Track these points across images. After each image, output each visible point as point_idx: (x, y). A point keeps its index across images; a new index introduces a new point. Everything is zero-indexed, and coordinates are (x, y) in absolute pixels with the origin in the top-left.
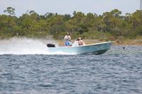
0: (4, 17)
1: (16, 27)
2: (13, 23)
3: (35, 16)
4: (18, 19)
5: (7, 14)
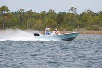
0: (69, 14)
2: (75, 18)
4: (79, 16)
5: (71, 12)
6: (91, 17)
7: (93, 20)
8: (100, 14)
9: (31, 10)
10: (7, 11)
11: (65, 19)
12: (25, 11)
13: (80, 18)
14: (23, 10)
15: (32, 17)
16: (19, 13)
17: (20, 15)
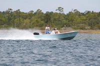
1: (65, 21)
2: (62, 18)
3: (77, 13)
5: (58, 12)
6: (77, 17)
7: (79, 20)
8: (87, 14)
9: (19, 10)
11: (52, 19)
12: (13, 11)
13: (67, 17)
14: (11, 9)
15: (20, 16)
16: (7, 12)
17: (8, 15)
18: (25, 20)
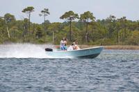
9: (124, 18)
10: (91, 19)
12: (116, 19)
14: (113, 17)
16: (108, 21)
17: (109, 24)
18: (132, 32)
